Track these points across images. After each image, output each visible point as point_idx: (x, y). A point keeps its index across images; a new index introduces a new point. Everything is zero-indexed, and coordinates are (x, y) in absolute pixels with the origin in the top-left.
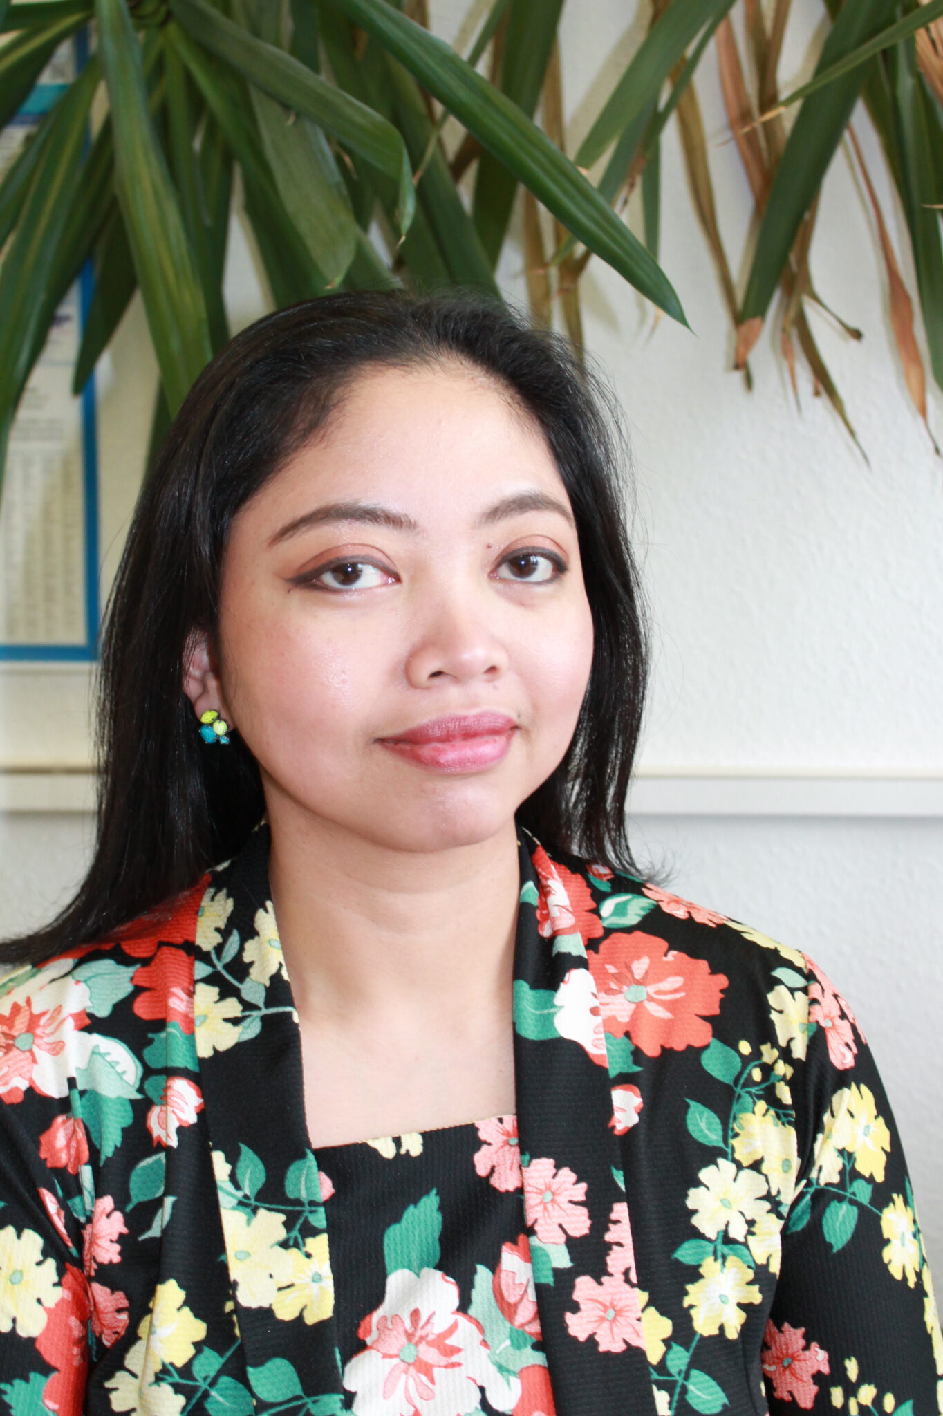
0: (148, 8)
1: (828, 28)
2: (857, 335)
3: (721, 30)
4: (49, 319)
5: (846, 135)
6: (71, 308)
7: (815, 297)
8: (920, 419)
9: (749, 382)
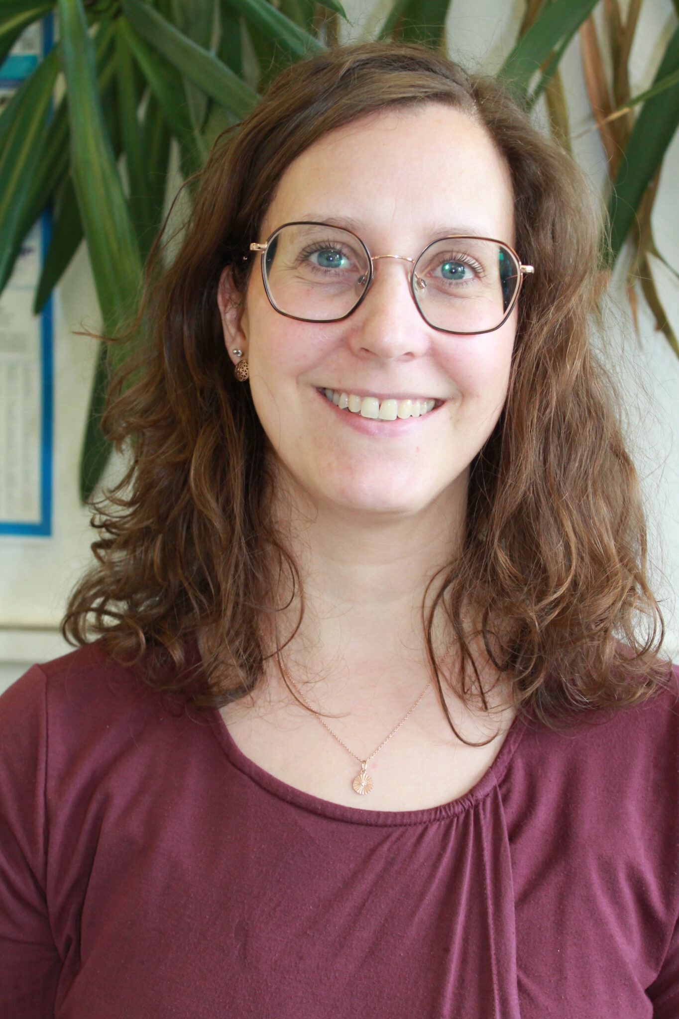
0: (102, 6)
3: (584, 27)
4: (18, 251)
6: (35, 242)
7: (657, 254)
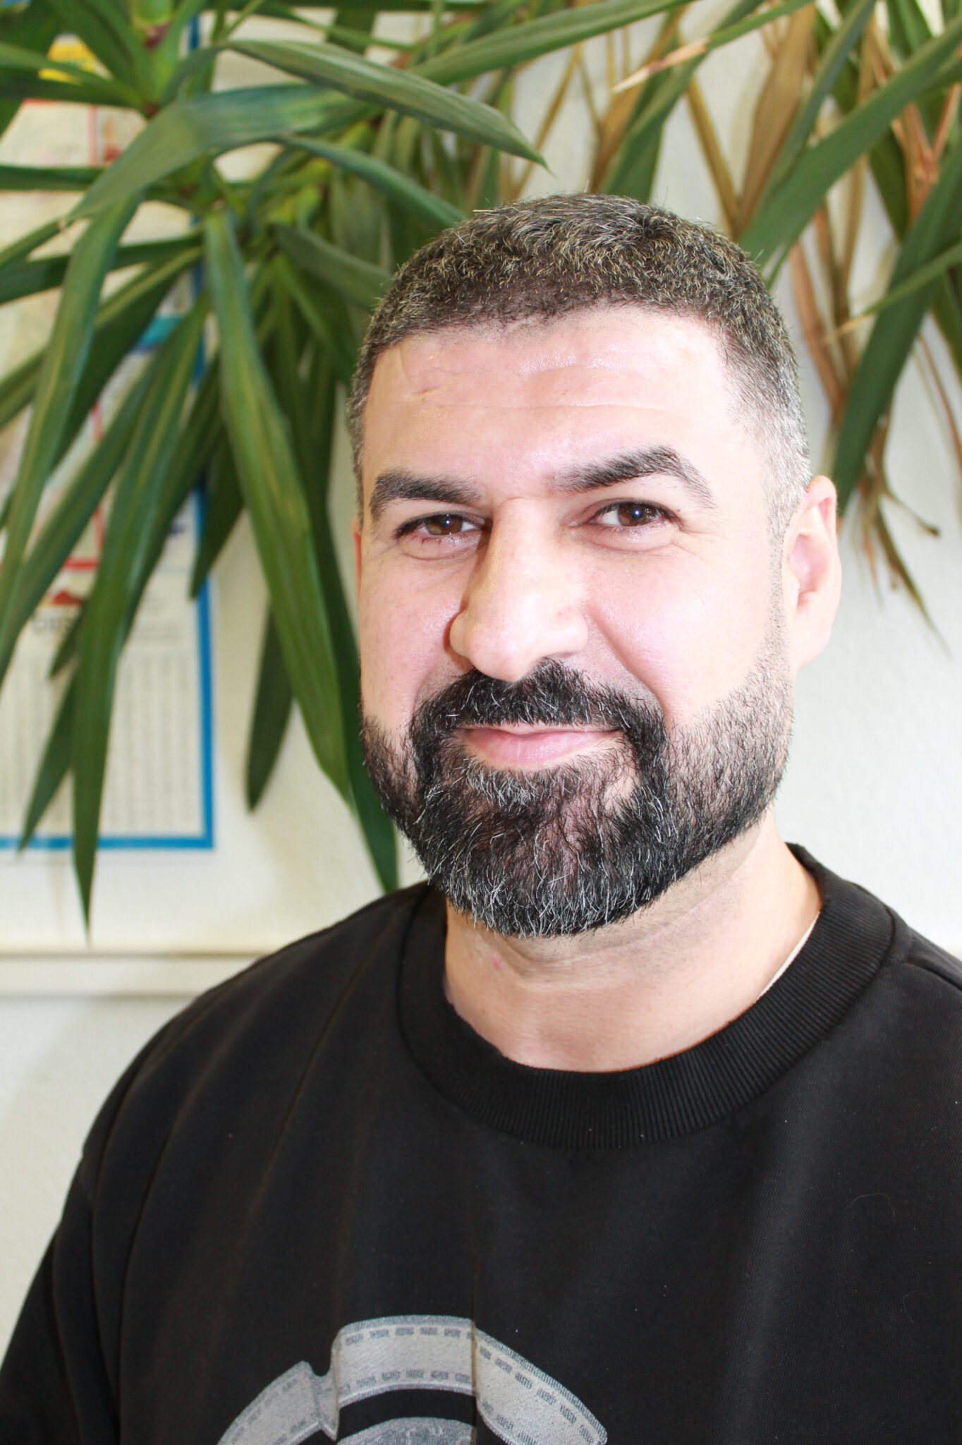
2: (934, 532)
3: (794, 255)
4: (166, 529)
5: (918, 345)
6: (187, 518)
7: (891, 496)
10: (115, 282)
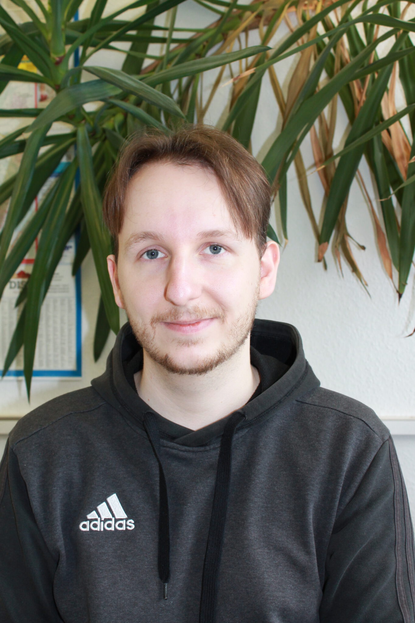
1: (350, 128)
2: (363, 248)
3: (311, 129)
4: (63, 247)
5: (357, 173)
7: (349, 236)
8: (390, 280)
9: (325, 267)
10: (43, 150)
